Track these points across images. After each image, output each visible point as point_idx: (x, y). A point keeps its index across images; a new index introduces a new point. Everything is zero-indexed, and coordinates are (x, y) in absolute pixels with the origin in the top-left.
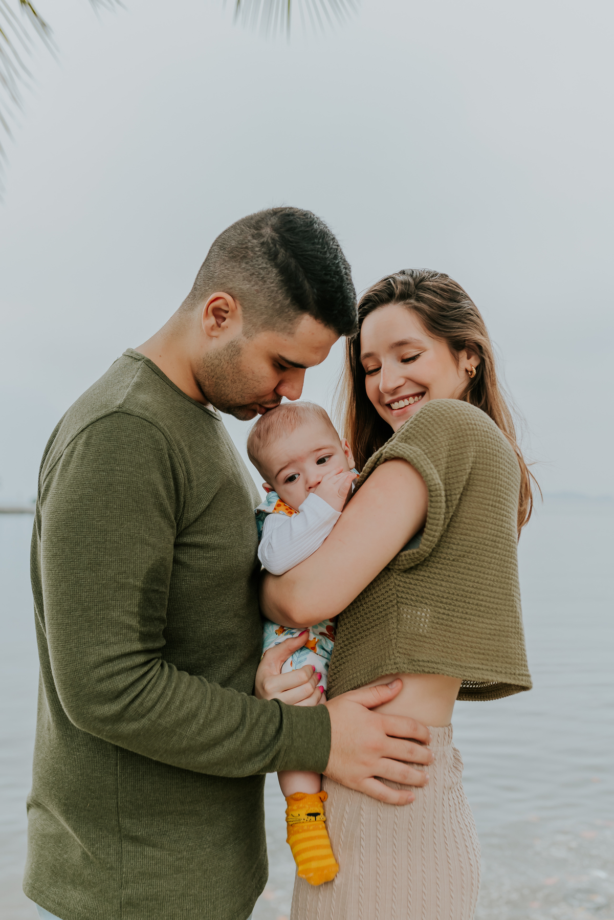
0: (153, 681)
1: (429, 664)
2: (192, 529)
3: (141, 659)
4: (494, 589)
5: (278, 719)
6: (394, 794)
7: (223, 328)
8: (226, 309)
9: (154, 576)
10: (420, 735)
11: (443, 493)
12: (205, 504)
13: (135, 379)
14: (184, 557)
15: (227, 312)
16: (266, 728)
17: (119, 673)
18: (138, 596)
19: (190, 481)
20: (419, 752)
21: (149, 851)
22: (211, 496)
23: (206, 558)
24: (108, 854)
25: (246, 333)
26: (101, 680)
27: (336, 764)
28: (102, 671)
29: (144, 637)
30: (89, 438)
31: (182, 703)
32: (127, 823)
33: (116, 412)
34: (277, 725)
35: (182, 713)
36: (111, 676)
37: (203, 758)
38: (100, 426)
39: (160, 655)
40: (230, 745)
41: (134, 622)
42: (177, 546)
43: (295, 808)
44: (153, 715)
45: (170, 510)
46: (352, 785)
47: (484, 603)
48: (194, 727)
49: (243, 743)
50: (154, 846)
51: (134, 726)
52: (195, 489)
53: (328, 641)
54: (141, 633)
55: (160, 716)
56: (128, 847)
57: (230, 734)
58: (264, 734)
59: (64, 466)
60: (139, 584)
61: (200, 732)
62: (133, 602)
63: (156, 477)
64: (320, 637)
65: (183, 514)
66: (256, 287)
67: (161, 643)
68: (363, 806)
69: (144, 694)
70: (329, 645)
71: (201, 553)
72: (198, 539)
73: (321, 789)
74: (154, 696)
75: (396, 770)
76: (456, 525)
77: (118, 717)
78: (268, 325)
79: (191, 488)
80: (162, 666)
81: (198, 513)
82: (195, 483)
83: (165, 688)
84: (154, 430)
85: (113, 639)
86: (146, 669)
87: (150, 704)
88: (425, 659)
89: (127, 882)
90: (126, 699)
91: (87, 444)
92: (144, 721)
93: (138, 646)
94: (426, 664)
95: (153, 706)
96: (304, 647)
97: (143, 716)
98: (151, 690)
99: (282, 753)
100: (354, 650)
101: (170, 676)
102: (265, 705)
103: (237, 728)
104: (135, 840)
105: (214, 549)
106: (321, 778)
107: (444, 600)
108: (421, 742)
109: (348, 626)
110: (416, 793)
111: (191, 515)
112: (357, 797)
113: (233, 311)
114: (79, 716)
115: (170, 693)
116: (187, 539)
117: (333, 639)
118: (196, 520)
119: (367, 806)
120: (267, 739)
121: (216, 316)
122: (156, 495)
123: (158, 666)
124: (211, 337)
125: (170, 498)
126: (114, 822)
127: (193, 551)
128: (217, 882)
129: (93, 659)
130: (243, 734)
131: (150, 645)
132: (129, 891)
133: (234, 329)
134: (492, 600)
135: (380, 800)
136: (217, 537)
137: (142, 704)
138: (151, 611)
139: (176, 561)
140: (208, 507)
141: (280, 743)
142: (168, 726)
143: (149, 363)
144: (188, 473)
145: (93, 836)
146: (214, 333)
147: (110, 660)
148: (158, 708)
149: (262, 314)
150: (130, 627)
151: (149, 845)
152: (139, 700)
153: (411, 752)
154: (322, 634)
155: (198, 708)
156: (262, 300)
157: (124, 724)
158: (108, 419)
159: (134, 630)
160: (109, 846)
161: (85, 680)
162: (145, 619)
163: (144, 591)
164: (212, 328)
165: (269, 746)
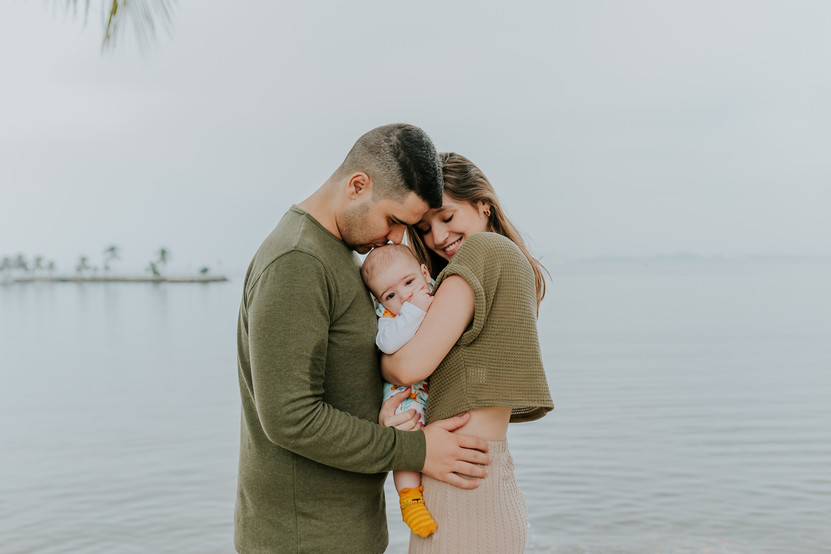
0: (319, 414)
1: (488, 402)
2: (339, 322)
3: (312, 400)
4: (524, 350)
5: (393, 438)
6: (465, 482)
7: (360, 194)
8: (363, 183)
9: (318, 350)
10: (481, 447)
11: (483, 293)
12: (346, 306)
13: (302, 228)
14: (334, 339)
15: (363, 185)
16: (386, 443)
17: (299, 408)
18: (309, 363)
19: (337, 292)
20: (481, 457)
21: (313, 522)
22: (350, 301)
23: (348, 339)
24: (288, 523)
25: (373, 199)
26: (289, 413)
27: (429, 466)
28: (289, 408)
29: (313, 387)
30: (277, 267)
31: (336, 427)
32: (300, 504)
33: (293, 251)
34: (393, 441)
35: (337, 433)
36: (294, 410)
37: (349, 460)
38: (284, 259)
39: (321, 398)
40: (365, 453)
41: (307, 378)
42: (330, 332)
43: (404, 497)
44: (320, 434)
45: (327, 310)
46: (440, 478)
47: (518, 359)
48: (344, 441)
49: (373, 451)
50: (316, 519)
51: (308, 440)
52: (341, 297)
53: (425, 394)
54: (311, 385)
55: (324, 434)
56: (300, 519)
57: (364, 446)
58: (385, 446)
59: (262, 283)
60: (309, 355)
61: (347, 445)
62: (306, 366)
63: (318, 290)
64: (419, 391)
65: (334, 313)
66: (383, 172)
67: (322, 391)
68: (448, 491)
69: (314, 421)
70: (426, 396)
71: (344, 336)
72: (343, 328)
73: (421, 485)
74: (320, 422)
75: (466, 468)
76: (496, 312)
77: (299, 435)
78: (388, 196)
79: (338, 296)
80: (324, 405)
81: (343, 311)
82: (340, 293)
83: (326, 418)
84: (317, 261)
85: (295, 389)
86: (315, 406)
87: (318, 427)
88: (485, 398)
89: (300, 540)
90: (303, 424)
91: (276, 270)
92: (314, 438)
93: (310, 393)
94: (486, 402)
95: (320, 429)
96: (409, 397)
97: (314, 435)
98: (318, 419)
99: (396, 458)
100: (441, 397)
101: (329, 411)
102: (385, 429)
103: (369, 443)
104: (305, 515)
105: (353, 334)
106: (420, 474)
107: (494, 361)
108: (483, 451)
109: (436, 383)
110: (479, 481)
111: (338, 313)
112: (444, 484)
113: (367, 184)
114: (275, 434)
115: (329, 421)
116: (336, 328)
117: (428, 393)
118: (341, 316)
119: (450, 491)
120: (387, 450)
121: (356, 186)
122: (319, 302)
123: (321, 405)
124: (351, 199)
125: (326, 303)
126: (292, 504)
127: (340, 335)
128: (355, 541)
129: (283, 400)
130: (372, 446)
131: (317, 392)
132: (302, 545)
133: (366, 196)
134: (524, 356)
135: (457, 486)
136: (354, 327)
137: (313, 427)
138: (316, 372)
139: (330, 341)
140: (349, 307)
141: (394, 452)
142: (328, 440)
143: (308, 216)
144: (336, 287)
145: (279, 513)
146: (353, 197)
147: (294, 401)
148: (323, 430)
149: (385, 188)
150: (305, 381)
151: (314, 519)
152: (312, 425)
153: (475, 456)
154: (420, 389)
155: (346, 430)
156: (386, 180)
157: (302, 440)
158: (289, 255)
159: (307, 383)
160: (289, 519)
161: (279, 413)
162: (313, 377)
163: (313, 360)
164: (352, 194)
165: (388, 454)
